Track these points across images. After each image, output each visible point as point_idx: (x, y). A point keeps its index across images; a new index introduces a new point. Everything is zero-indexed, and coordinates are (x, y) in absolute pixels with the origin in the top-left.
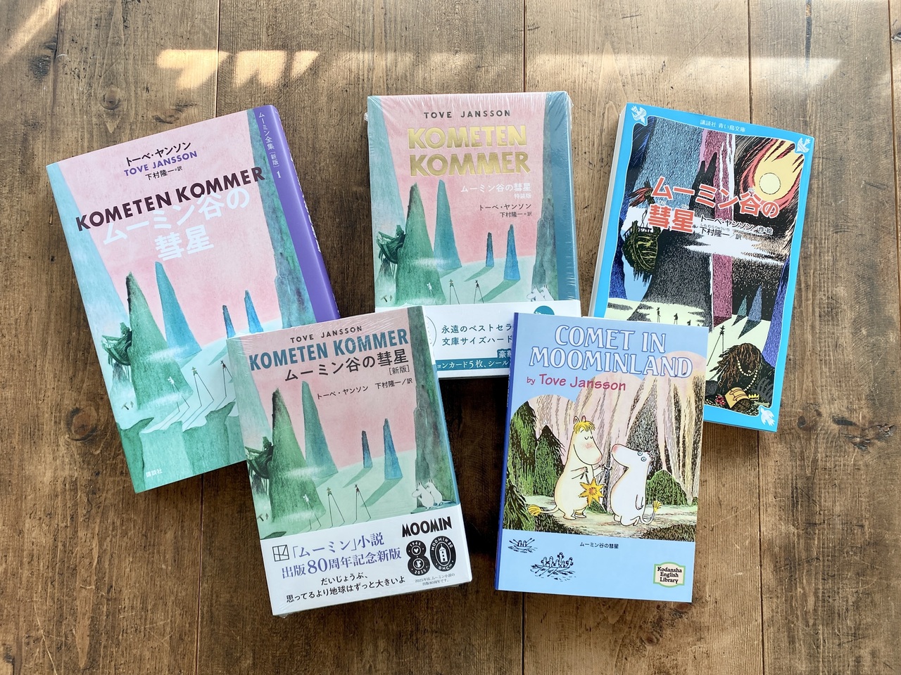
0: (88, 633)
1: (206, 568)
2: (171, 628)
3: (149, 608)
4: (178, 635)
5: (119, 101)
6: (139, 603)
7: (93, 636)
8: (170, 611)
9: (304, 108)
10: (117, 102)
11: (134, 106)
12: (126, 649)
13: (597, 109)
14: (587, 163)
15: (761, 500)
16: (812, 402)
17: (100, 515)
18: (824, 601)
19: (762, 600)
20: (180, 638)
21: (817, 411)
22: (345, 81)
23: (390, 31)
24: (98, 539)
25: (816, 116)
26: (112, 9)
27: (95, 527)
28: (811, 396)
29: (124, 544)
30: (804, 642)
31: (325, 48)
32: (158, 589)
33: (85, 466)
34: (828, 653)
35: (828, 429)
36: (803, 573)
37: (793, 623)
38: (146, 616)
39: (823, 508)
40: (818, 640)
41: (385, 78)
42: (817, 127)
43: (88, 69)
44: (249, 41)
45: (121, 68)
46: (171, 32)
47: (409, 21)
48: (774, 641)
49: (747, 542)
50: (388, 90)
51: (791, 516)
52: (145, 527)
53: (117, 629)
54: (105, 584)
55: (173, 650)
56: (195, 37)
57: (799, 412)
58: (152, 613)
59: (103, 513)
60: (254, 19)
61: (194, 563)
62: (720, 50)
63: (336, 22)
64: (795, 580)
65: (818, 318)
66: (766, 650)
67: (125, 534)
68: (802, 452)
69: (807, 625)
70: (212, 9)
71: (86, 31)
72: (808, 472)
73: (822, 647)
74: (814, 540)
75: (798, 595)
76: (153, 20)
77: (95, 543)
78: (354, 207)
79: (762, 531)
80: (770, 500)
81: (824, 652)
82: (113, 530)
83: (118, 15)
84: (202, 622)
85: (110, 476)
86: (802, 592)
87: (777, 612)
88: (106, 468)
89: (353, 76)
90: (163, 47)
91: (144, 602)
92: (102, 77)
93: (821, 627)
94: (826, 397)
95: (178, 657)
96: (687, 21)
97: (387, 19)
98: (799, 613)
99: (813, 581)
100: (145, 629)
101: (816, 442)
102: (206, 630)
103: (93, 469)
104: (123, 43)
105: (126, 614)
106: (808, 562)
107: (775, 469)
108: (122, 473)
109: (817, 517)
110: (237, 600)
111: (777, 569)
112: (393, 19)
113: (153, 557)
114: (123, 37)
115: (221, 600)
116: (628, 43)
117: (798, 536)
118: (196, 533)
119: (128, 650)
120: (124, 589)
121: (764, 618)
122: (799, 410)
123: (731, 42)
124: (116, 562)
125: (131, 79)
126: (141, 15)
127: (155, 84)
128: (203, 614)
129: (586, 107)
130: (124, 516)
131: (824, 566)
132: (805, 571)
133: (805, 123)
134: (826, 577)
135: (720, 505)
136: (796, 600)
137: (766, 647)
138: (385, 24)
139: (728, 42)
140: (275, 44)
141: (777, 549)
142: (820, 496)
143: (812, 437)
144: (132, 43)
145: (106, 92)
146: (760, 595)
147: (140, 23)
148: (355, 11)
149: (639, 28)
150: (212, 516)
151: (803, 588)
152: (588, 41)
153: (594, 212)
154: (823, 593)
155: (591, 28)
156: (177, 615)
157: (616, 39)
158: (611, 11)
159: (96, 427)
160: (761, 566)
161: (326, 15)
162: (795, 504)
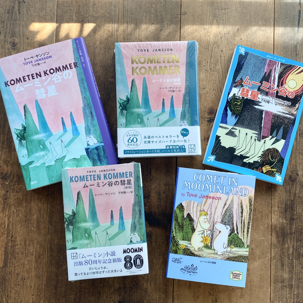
0: (4, 253)
1: (49, 230)
2: (36, 253)
3: (27, 245)
4: (38, 256)
5: (17, 43)
6: (23, 243)
7: (6, 254)
8: (35, 246)
9: (90, 46)
10: (16, 44)
11: (22, 45)
12: (18, 260)
13: (210, 48)
14: (205, 70)
15: (272, 209)
16: (295, 169)
17: (8, 208)
18: (296, 250)
19: (271, 249)
20: (39, 257)
21: (297, 173)
22: (107, 36)
23: (126, 15)
24: (8, 217)
25: (301, 51)
26: (14, 6)
27: (6, 213)
28: (295, 167)
29: (17, 220)
30: (287, 266)
31: (99, 22)
32: (30, 237)
33: (3, 189)
34: (297, 271)
35: (301, 181)
36: (288, 238)
37: (283, 258)
38: (26, 248)
39: (297, 213)
40: (293, 265)
41: (123, 34)
42: (301, 56)
43: (4, 30)
44: (68, 19)
45: (17, 30)
46: (37, 15)
47: (133, 11)
48: (275, 265)
49: (266, 226)
50: (124, 39)
51: (284, 216)
52: (25, 213)
53: (15, 252)
54: (10, 235)
55: (36, 261)
56: (47, 17)
57: (289, 174)
58: (28, 246)
59: (9, 207)
60: (71, 10)
61: (44, 228)
62: (262, 23)
63: (103, 11)
64: (285, 241)
65: (299, 135)
66: (272, 269)
67: (18, 216)
68: (290, 190)
69: (289, 259)
70: (54, 6)
71: (4, 15)
72: (292, 198)
73: (295, 268)
74: (293, 225)
75: (286, 247)
76: (30, 10)
77: (6, 219)
78: (110, 87)
79: (272, 222)
80: (276, 209)
81: (295, 270)
82: (13, 214)
83: (16, 8)
84: (47, 251)
85: (12, 193)
86: (287, 246)
87: (277, 254)
88: (11, 190)
89: (110, 33)
90: (34, 21)
91: (25, 242)
92: (10, 33)
93: (294, 260)
94: (300, 168)
95: (38, 264)
96: (248, 11)
97: (124, 10)
98: (286, 255)
99: (292, 242)
100: (25, 252)
101: (296, 186)
102: (49, 254)
103: (5, 190)
104: (18, 19)
105: (18, 247)
106: (290, 234)
107: (278, 197)
108: (17, 192)
109: (295, 216)
110: (61, 242)
111: (278, 237)
112: (127, 10)
113: (29, 225)
114: (18, 17)
115: (55, 242)
116: (223, 20)
117: (287, 224)
118: (45, 216)
119: (19, 261)
120: (17, 237)
121: (272, 256)
122: (289, 173)
123: (266, 20)
124: (14, 226)
125: (21, 34)
126: (25, 8)
127: (31, 36)
128: (48, 247)
129: (205, 47)
130: (18, 208)
131: (297, 236)
132: (289, 238)
133: (296, 54)
134: (297, 241)
135: (255, 210)
136: (285, 249)
137: (272, 268)
138: (123, 12)
139: (265, 20)
140: (79, 20)
141: (278, 229)
142: (296, 208)
143: (294, 184)
144: (22, 20)
145: (12, 40)
146: (270, 247)
147: (25, 11)
148: (111, 6)
149: (228, 14)
150: (52, 209)
151: (288, 245)
152: (207, 20)
153: (207, 90)
154: (296, 247)
155: (208, 14)
156: (38, 248)
157: (218, 19)
158: (216, 7)
159: (7, 174)
160: (271, 235)
161: (100, 8)
162: (286, 211)
